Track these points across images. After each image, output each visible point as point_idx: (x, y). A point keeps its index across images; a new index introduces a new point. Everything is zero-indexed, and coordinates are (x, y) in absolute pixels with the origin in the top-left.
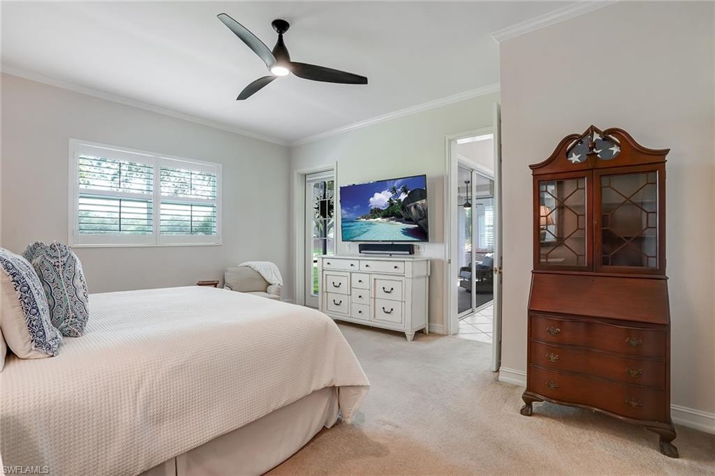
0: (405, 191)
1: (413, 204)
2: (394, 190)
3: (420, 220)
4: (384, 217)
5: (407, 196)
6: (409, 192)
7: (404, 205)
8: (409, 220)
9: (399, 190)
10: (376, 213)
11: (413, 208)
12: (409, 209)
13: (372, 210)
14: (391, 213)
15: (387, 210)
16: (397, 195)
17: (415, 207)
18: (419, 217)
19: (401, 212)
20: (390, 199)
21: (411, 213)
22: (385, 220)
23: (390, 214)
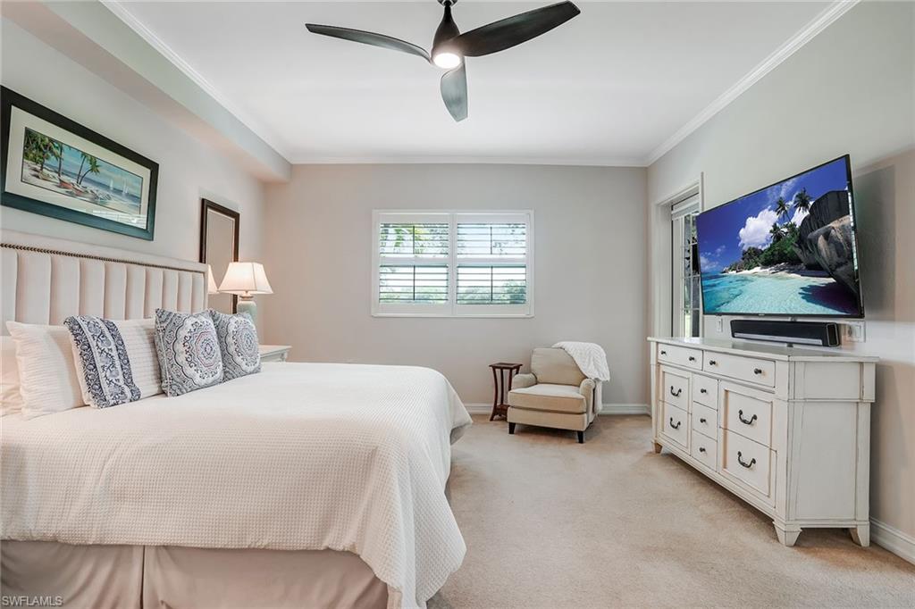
0: (803, 203)
1: (821, 230)
2: (780, 206)
3: (839, 265)
4: (766, 264)
5: (808, 213)
6: (811, 203)
7: (802, 236)
8: (814, 269)
9: (791, 203)
10: (753, 257)
11: (821, 242)
12: (814, 243)
13: (744, 253)
14: (779, 255)
15: (769, 249)
16: (788, 215)
17: (827, 236)
18: (836, 259)
19: (798, 251)
20: (775, 226)
21: (819, 252)
22: (767, 270)
23: (776, 258)
